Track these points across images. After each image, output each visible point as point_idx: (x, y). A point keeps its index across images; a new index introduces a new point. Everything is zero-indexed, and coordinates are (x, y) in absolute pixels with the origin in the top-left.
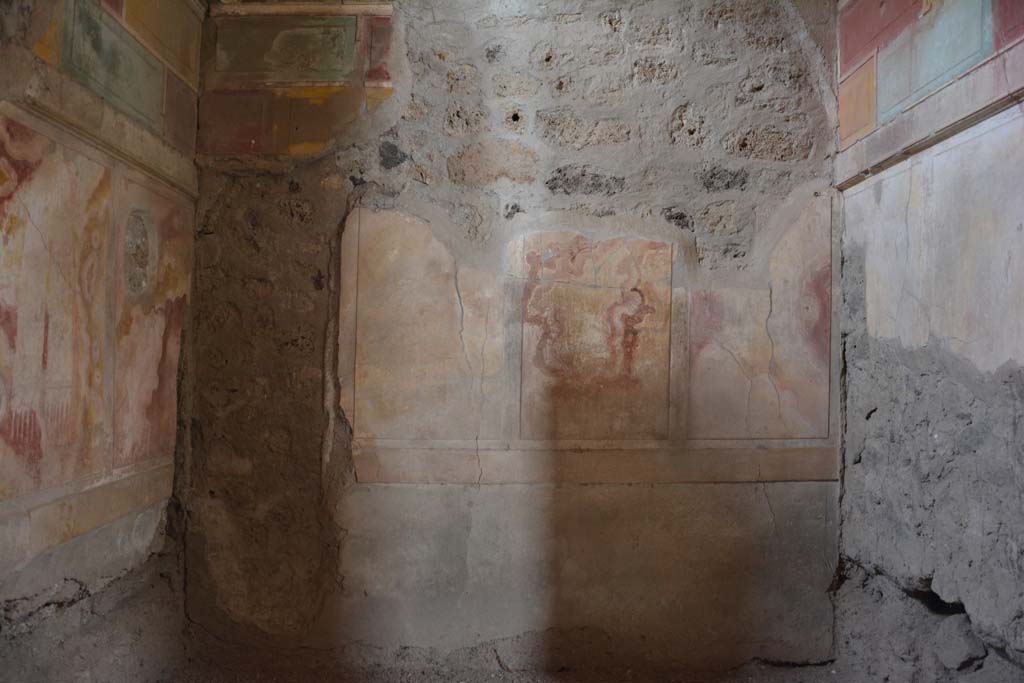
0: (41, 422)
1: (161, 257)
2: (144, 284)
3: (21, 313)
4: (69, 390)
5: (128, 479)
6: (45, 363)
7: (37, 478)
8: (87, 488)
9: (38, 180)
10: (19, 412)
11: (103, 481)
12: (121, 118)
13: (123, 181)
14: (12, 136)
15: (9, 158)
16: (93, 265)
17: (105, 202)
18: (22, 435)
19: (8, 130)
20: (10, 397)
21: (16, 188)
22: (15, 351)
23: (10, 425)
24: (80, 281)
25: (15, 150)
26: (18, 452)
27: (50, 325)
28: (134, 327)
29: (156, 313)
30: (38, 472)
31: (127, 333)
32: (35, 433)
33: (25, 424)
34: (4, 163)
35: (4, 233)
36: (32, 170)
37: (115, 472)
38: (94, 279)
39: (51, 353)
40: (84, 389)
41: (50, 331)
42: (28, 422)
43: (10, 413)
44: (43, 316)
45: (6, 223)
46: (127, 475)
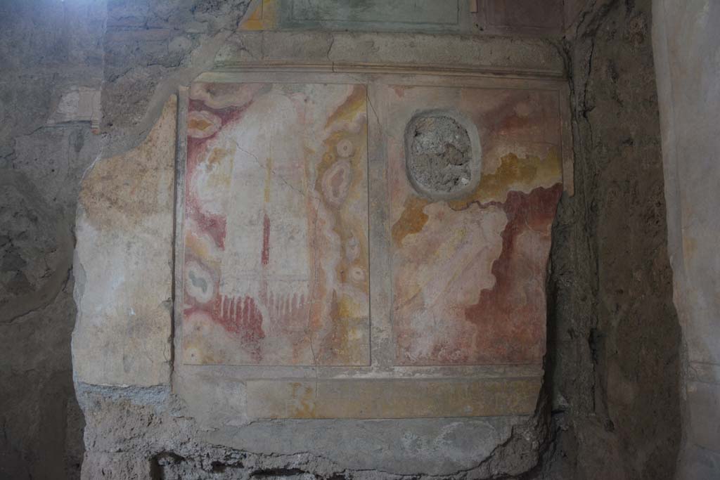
0: (262, 309)
1: (487, 149)
2: (464, 180)
3: (228, 220)
4: (306, 284)
5: (425, 380)
6: (265, 258)
7: (258, 354)
8: (341, 376)
9: (248, 118)
10: (229, 297)
11: (370, 375)
12: (367, 37)
13: (392, 90)
14: (213, 94)
15: (209, 109)
16: (341, 172)
17: (358, 114)
18: (234, 316)
19: (208, 91)
20: (218, 284)
21: (220, 128)
22: (224, 250)
23: (218, 306)
24: (318, 187)
25: (217, 103)
26: (229, 329)
27: (272, 228)
28: (431, 225)
29: (483, 207)
30: (259, 349)
31: (417, 229)
32: (253, 316)
33: (239, 308)
34: (203, 114)
35: (208, 163)
36: (239, 112)
37: (397, 369)
38: (344, 184)
39: (274, 252)
40: (331, 283)
41: (273, 233)
42: (242, 306)
43: (219, 297)
44: (262, 220)
45: (209, 155)
46: (424, 376)
